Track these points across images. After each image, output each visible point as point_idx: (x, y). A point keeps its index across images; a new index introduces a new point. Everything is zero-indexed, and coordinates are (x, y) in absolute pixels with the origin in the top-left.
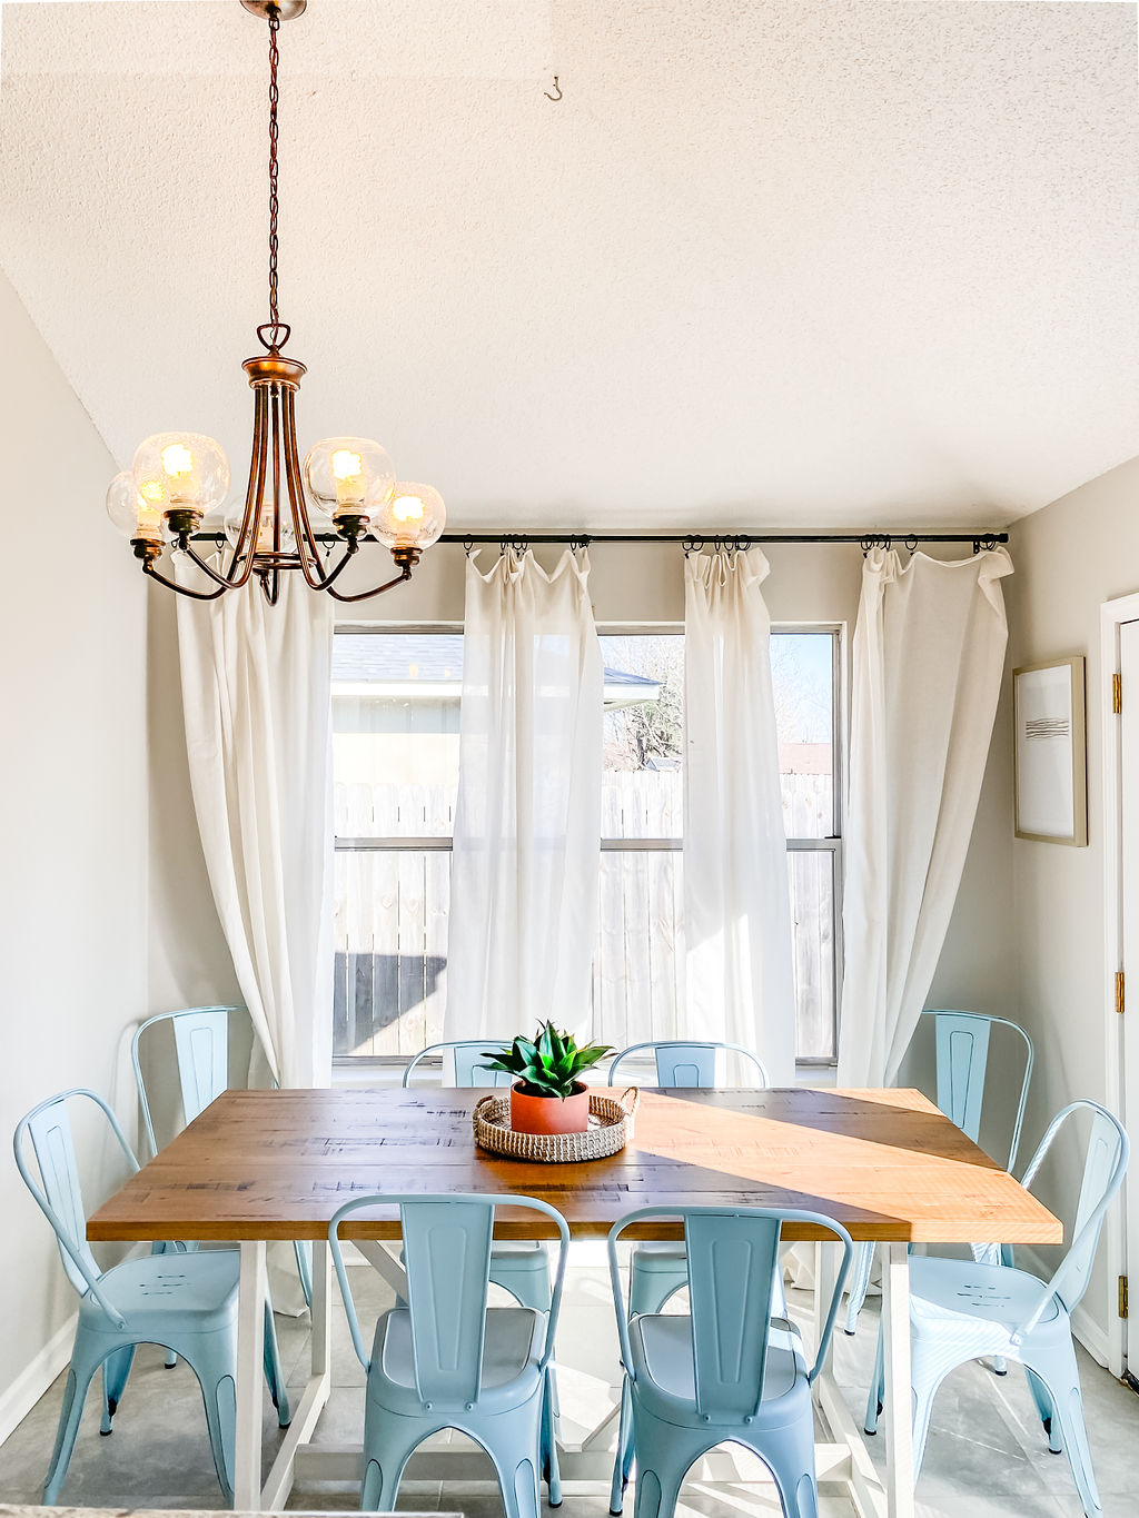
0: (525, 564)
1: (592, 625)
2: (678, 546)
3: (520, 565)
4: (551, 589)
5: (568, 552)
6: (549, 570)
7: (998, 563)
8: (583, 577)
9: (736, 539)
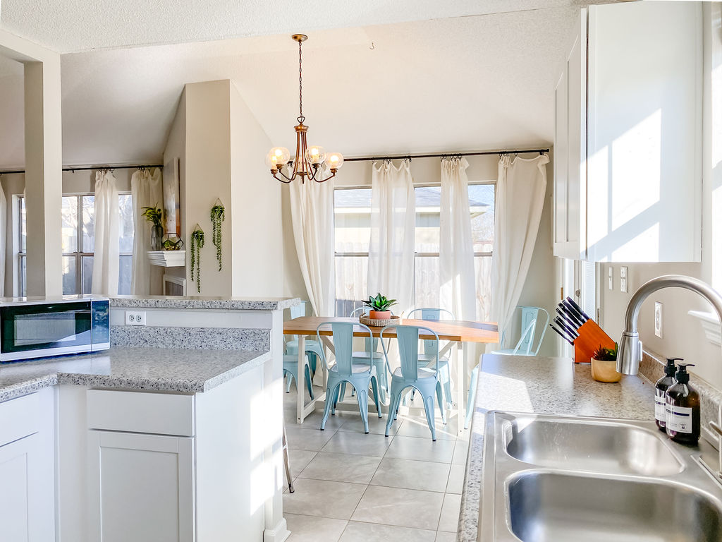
0: (390, 166)
1: (412, 184)
2: (439, 157)
3: (388, 166)
4: (399, 173)
5: (403, 162)
6: (398, 167)
7: (545, 159)
8: (408, 169)
9: (458, 155)
